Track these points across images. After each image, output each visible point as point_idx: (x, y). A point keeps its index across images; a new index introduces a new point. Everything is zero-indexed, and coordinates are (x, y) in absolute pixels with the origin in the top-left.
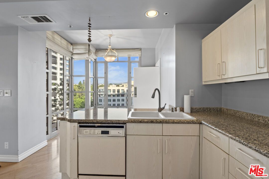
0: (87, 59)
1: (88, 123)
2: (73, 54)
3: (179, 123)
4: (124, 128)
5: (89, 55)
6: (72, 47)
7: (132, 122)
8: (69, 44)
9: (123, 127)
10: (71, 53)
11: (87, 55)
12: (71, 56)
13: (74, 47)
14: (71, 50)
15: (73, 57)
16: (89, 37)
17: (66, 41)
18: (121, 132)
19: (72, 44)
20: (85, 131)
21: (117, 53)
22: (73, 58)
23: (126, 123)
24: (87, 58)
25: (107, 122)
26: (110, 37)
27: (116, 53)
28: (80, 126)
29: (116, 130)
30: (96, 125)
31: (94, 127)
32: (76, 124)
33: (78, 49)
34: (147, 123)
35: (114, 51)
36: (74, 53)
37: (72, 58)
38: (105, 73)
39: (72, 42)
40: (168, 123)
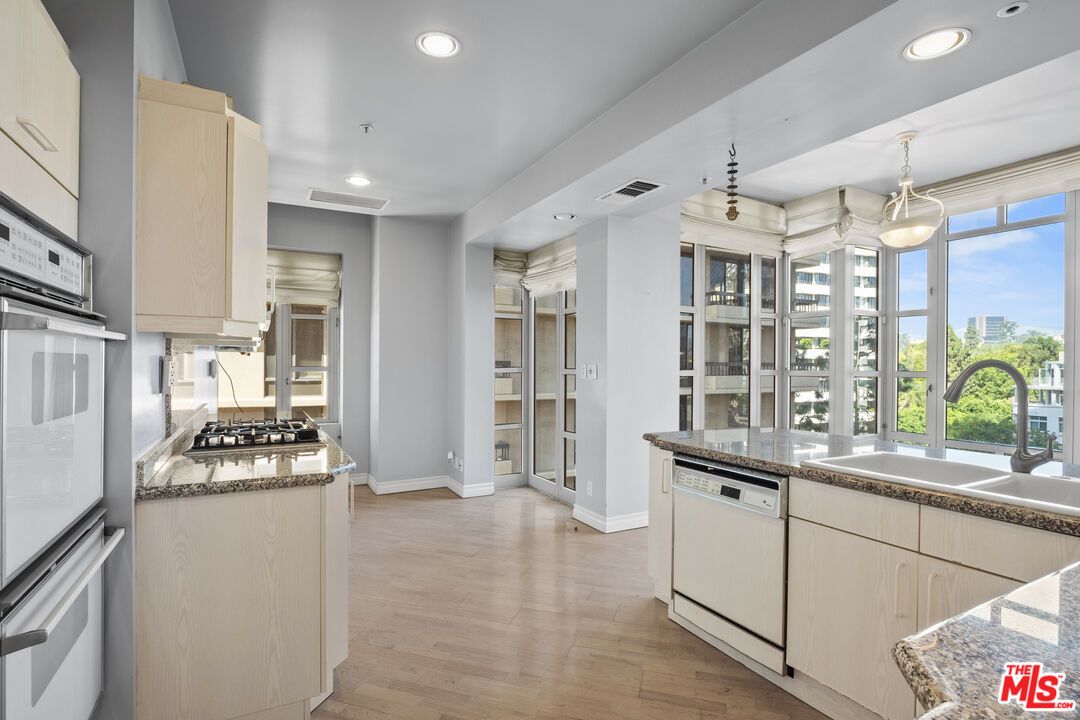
0: (838, 248)
1: (695, 457)
2: (785, 238)
3: (991, 517)
4: (778, 489)
5: (841, 232)
6: (782, 214)
7: (801, 473)
8: (772, 209)
9: (774, 486)
10: (780, 238)
11: (832, 235)
12: (781, 249)
13: (791, 214)
14: (782, 227)
15: (788, 251)
16: (730, 205)
17: (757, 204)
18: (772, 499)
19: (781, 205)
20: (687, 476)
21: (938, 201)
22: (789, 254)
23: (787, 476)
24: (835, 242)
25: (734, 462)
26: (907, 143)
27: (935, 202)
28: (678, 463)
29: (759, 491)
30: (711, 466)
31: (704, 469)
32: (670, 456)
33: (802, 216)
34: (853, 488)
35: (930, 198)
36: (789, 234)
37: (784, 252)
38: (931, 291)
39: (782, 198)
40: (938, 507)
